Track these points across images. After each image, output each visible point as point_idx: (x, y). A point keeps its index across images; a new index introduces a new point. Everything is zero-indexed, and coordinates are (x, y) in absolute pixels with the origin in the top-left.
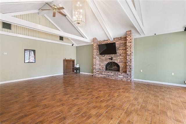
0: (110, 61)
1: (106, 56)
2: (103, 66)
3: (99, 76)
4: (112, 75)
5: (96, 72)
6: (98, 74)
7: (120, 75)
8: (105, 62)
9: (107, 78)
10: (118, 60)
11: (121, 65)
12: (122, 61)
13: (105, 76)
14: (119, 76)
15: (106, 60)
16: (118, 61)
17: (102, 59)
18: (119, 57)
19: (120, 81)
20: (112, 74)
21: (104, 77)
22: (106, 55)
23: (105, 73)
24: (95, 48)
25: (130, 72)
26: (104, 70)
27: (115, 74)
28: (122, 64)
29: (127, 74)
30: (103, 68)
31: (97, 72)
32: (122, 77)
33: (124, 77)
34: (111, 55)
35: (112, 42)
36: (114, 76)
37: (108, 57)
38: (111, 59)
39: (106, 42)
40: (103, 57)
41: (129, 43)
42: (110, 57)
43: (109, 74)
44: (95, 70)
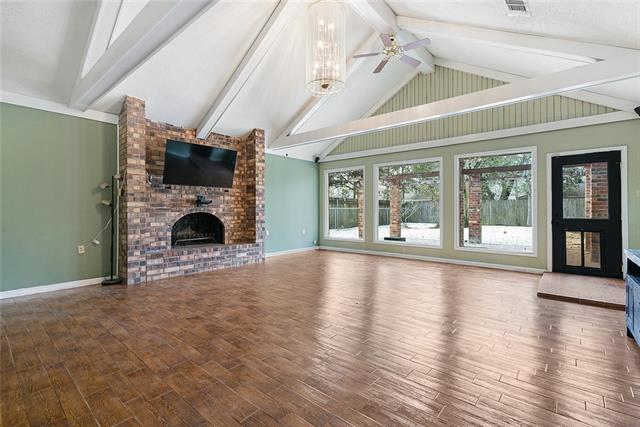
0: (195, 210)
1: (175, 190)
2: (159, 229)
3: (163, 276)
4: (218, 258)
5: (143, 263)
6: (158, 266)
7: (240, 251)
8: (173, 214)
9: (201, 271)
10: (222, 206)
11: (228, 222)
12: (231, 210)
13: (191, 266)
14: (238, 255)
15: (175, 205)
16: (221, 210)
17: (158, 202)
18: (222, 198)
19: (240, 268)
20: (218, 254)
21: (186, 272)
22: (178, 187)
23: (192, 256)
24: (136, 146)
25: (262, 237)
26: (169, 248)
27: (227, 253)
28: (230, 218)
29: (257, 245)
30: (160, 239)
31: (149, 263)
32: (245, 254)
33: (250, 254)
34: (198, 188)
35: (202, 143)
36: (223, 258)
37: (185, 196)
38: (198, 202)
39: (174, 133)
40: (162, 191)
41: (260, 161)
42: (192, 197)
43: (205, 255)
44: (137, 253)
